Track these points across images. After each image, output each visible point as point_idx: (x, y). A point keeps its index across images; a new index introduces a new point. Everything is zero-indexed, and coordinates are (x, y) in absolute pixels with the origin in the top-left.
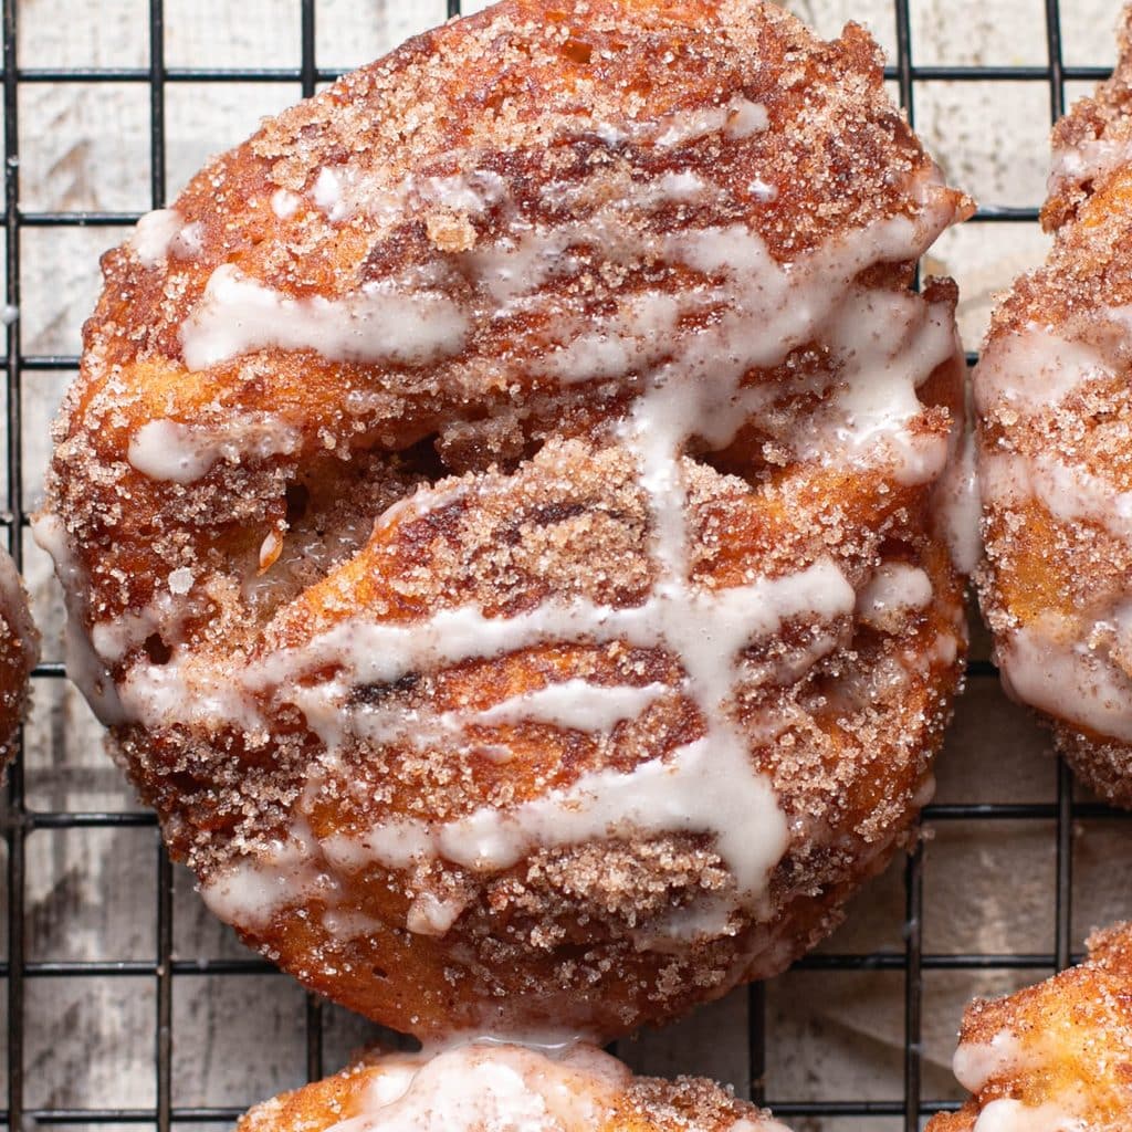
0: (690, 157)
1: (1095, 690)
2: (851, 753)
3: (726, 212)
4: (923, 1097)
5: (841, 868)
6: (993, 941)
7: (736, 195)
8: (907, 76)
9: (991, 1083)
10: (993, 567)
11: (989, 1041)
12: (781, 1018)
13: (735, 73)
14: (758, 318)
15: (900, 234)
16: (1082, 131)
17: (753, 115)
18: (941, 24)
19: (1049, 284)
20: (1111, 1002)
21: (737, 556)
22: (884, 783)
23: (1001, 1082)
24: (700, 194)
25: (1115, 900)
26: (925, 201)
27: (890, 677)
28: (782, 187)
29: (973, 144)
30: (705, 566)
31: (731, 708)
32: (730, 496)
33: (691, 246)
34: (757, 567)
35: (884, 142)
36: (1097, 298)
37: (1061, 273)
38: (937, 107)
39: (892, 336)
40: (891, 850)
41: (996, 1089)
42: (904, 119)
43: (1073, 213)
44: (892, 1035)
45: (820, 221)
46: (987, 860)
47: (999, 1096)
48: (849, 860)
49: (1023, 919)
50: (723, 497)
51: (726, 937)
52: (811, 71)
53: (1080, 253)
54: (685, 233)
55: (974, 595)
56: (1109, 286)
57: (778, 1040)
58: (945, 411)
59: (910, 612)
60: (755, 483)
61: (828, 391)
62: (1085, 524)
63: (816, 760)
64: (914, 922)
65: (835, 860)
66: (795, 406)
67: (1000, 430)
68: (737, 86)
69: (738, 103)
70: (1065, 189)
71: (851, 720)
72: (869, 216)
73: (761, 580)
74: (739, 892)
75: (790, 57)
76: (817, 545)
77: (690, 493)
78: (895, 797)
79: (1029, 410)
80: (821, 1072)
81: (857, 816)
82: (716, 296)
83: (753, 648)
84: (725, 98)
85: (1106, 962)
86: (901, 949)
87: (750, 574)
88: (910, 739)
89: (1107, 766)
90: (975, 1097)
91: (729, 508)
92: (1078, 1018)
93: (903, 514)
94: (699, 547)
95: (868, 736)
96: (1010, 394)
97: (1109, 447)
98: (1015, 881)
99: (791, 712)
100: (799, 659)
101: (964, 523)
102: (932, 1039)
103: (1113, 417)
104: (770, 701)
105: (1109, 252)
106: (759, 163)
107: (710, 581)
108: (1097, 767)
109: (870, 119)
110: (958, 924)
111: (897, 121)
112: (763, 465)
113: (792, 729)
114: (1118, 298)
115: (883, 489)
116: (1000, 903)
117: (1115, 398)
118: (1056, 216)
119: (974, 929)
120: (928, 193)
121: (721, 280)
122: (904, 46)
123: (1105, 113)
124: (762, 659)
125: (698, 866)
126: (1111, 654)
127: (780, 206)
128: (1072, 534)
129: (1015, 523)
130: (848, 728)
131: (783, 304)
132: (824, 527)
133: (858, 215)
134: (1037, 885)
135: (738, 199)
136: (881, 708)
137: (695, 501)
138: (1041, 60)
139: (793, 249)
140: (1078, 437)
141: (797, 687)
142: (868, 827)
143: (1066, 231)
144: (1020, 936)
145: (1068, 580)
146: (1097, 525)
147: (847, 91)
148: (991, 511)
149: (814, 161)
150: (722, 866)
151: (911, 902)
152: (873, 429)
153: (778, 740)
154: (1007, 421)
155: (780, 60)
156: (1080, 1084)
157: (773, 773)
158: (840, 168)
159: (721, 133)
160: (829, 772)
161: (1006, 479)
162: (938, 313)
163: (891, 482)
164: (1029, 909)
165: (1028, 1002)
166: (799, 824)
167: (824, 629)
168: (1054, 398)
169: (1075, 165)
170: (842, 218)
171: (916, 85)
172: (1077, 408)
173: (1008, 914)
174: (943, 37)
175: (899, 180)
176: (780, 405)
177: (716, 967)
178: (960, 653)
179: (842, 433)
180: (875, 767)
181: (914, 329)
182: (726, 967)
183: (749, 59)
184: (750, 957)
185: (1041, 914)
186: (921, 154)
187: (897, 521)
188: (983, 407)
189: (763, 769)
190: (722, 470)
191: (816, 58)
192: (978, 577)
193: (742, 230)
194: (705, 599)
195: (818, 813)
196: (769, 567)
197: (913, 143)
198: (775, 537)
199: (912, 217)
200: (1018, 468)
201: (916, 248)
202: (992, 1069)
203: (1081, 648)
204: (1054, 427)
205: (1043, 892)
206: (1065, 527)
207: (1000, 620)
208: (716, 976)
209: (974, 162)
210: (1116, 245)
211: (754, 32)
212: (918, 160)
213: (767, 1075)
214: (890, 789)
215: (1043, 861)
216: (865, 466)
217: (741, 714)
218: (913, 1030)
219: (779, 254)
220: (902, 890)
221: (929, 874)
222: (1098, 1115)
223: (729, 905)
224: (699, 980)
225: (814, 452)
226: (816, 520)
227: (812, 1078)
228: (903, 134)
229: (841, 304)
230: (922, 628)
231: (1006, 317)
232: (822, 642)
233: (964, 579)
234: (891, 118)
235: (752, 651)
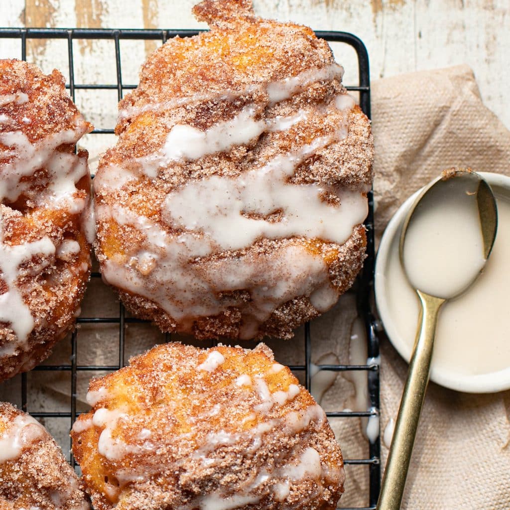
0: (4, 110)
1: (131, 279)
2: (54, 298)
3: (15, 127)
4: (77, 412)
5: (50, 335)
6: (99, 362)
7: (18, 122)
8: (73, 87)
9: (98, 403)
10: (99, 241)
11: (98, 390)
12: (32, 388)
13: (18, 84)
14: (25, 160)
15: (70, 135)
16: (128, 103)
17: (24, 97)
18: (84, 73)
19: (117, 151)
20: (136, 378)
21: (18, 235)
22: (65, 308)
23: (101, 403)
24: (7, 121)
25: (139, 349)
26: (78, 125)
27: (66, 275)
28: (33, 119)
29: (94, 111)
30: (8, 239)
31: (17, 283)
32: (16, 217)
33: (4, 138)
34: (25, 239)
35: (65, 106)
36: (132, 155)
37: (121, 148)
38: (82, 99)
39: (67, 168)
40: (67, 331)
41: (100, 405)
42: (72, 99)
43: (125, 129)
44: (67, 392)
45: (45, 130)
46: (98, 336)
47: (101, 407)
48: (53, 333)
49: (109, 355)
50: (14, 217)
51: (14, 356)
52: (42, 84)
53: (127, 141)
54: (2, 134)
55: (93, 251)
56: (136, 152)
57: (31, 394)
58: (84, 191)
59: (73, 255)
60: (24, 213)
61: (47, 184)
62: (128, 226)
63: (43, 300)
64: (74, 355)
65: (49, 333)
66: (37, 189)
67: (101, 197)
68: (19, 88)
69: (19, 93)
70: (122, 122)
71: (54, 288)
72: (60, 129)
73: (26, 243)
74: (19, 342)
75: (36, 79)
76: (43, 232)
77: (3, 216)
78: (68, 314)
79: (111, 191)
80: (44, 405)
81: (56, 318)
82: (12, 153)
83: (23, 264)
84: (15, 92)
85: (135, 366)
86: (71, 364)
87: (22, 241)
88: (73, 295)
89: (135, 304)
90: (93, 409)
91: (16, 220)
92: (126, 382)
93: (71, 223)
94: (6, 232)
95: (60, 293)
96: (105, 186)
97: (136, 202)
98: (107, 343)
99: (35, 285)
100: (38, 268)
101: (90, 227)
102: (80, 393)
103: (137, 192)
104: (29, 281)
105: (136, 140)
106: (26, 112)
107: (10, 243)
108: (132, 304)
109: (61, 99)
110: (88, 357)
111: (69, 100)
112: (27, 207)
113: (35, 290)
114: (139, 155)
115: (65, 215)
116: (102, 350)
117: (138, 186)
118: (119, 131)
119: (93, 358)
120: (79, 122)
121: (13, 149)
122: (72, 78)
123: (135, 98)
124: (26, 268)
125: (6, 333)
126: (136, 267)
127: (33, 126)
128: (124, 229)
129: (106, 226)
130: (53, 291)
131: (33, 156)
132: (46, 227)
133: (57, 129)
134: (113, 344)
135: (19, 123)
136: (64, 285)
137: (5, 218)
138: (115, 83)
139: (36, 139)
140: (126, 199)
141: (37, 277)
142: (59, 322)
143: (122, 135)
144: (109, 361)
145: (123, 244)
146: (132, 226)
147: (54, 90)
148: (99, 223)
149: (43, 112)
150: (13, 333)
151: (73, 348)
152: (61, 196)
153: (31, 294)
154: (104, 194)
155: (32, 80)
156: (126, 403)
157: (29, 304)
158: (52, 114)
159: (14, 103)
160: (47, 304)
161: (103, 213)
162: (82, 161)
163: (67, 213)
164: (111, 352)
165: (110, 378)
166: (38, 320)
167: (46, 259)
168: (118, 187)
169: (125, 114)
170: (52, 130)
171: (76, 90)
172: (126, 190)
173: (105, 354)
174: (85, 77)
175: (70, 118)
176: (32, 188)
177: (11, 366)
178: (89, 269)
179: (52, 197)
180: (62, 303)
181: (74, 166)
182: (14, 367)
183: (23, 80)
184: (22, 364)
185: (115, 354)
186: (77, 110)
187: (69, 225)
188: (96, 191)
189: (26, 303)
190: (14, 209)
191: (44, 80)
192: (95, 245)
193: (20, 133)
194: (8, 249)
195: (44, 317)
196: (28, 239)
197: (74, 107)
198: (30, 229)
199: (74, 130)
200: (107, 209)
201: (75, 139)
202: (98, 399)
203: (127, 266)
204: (118, 196)
205: (115, 346)
206: (122, 227)
207: (101, 258)
208: (11, 369)
209: (94, 116)
210: (138, 138)
211: (24, 71)
212: (76, 112)
213: (27, 404)
214: (67, 310)
215: (115, 336)
216: (59, 208)
217: (19, 285)
218: (74, 390)
219: (32, 141)
220: (70, 345)
221: (79, 340)
222: (132, 413)
223: (15, 346)
224: (6, 371)
225: (43, 204)
226: (43, 225)
227: (42, 407)
228: (71, 104)
229: (51, 157)
230: (77, 259)
231: (103, 161)
232: (45, 263)
233: (90, 245)
234: (67, 99)
235: (23, 265)
